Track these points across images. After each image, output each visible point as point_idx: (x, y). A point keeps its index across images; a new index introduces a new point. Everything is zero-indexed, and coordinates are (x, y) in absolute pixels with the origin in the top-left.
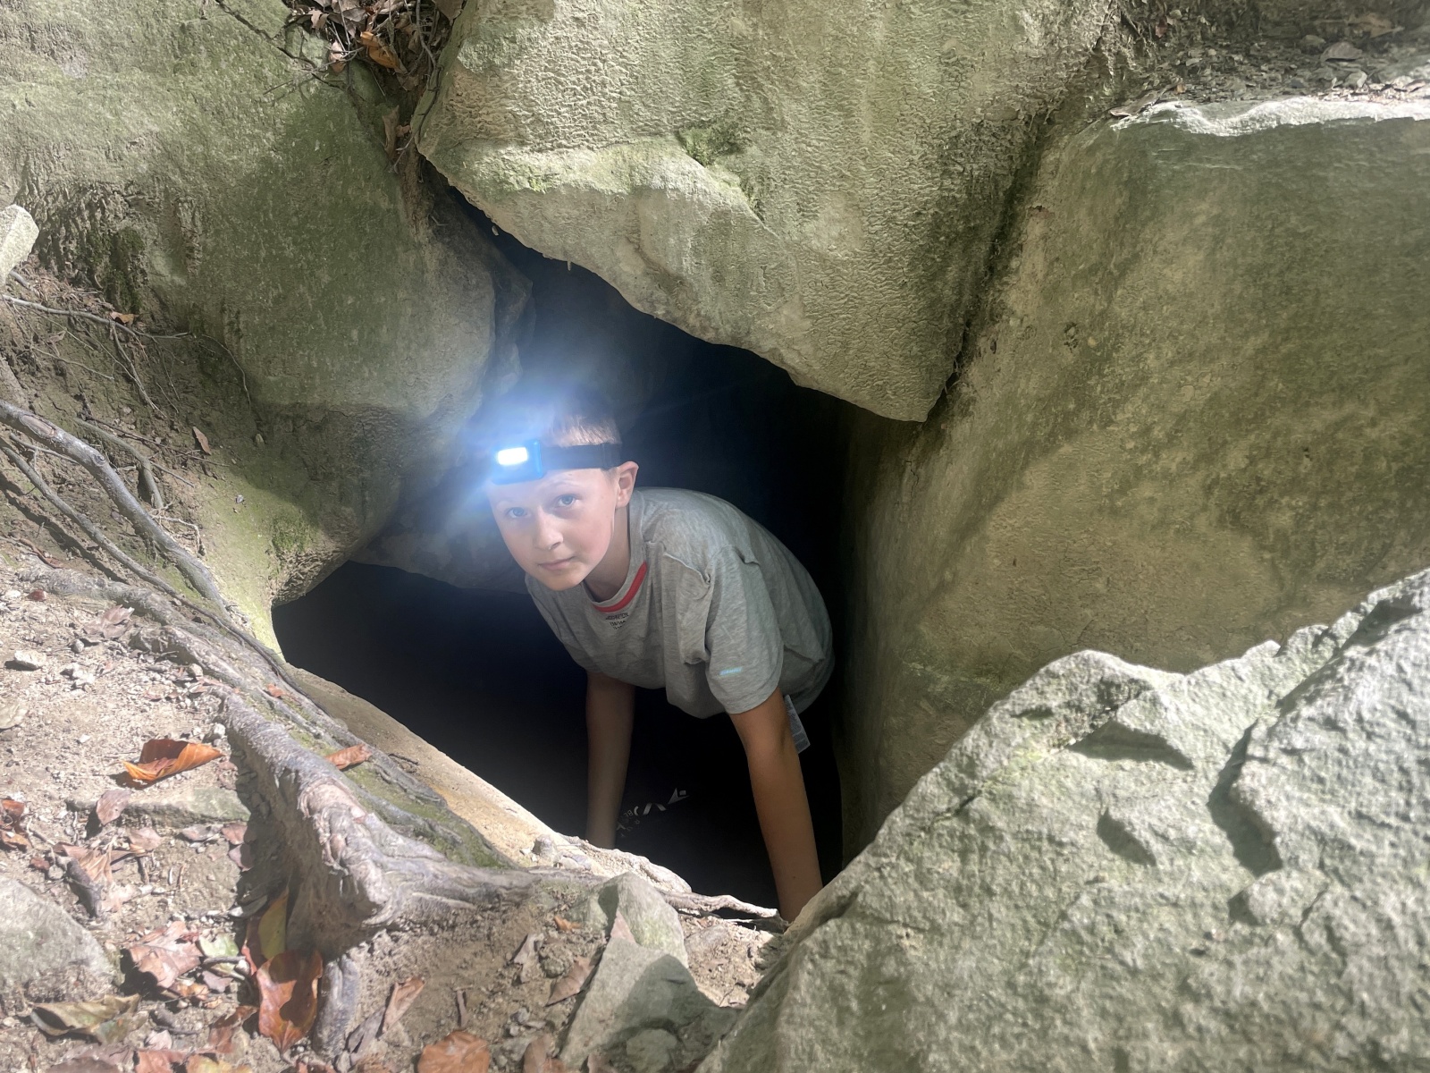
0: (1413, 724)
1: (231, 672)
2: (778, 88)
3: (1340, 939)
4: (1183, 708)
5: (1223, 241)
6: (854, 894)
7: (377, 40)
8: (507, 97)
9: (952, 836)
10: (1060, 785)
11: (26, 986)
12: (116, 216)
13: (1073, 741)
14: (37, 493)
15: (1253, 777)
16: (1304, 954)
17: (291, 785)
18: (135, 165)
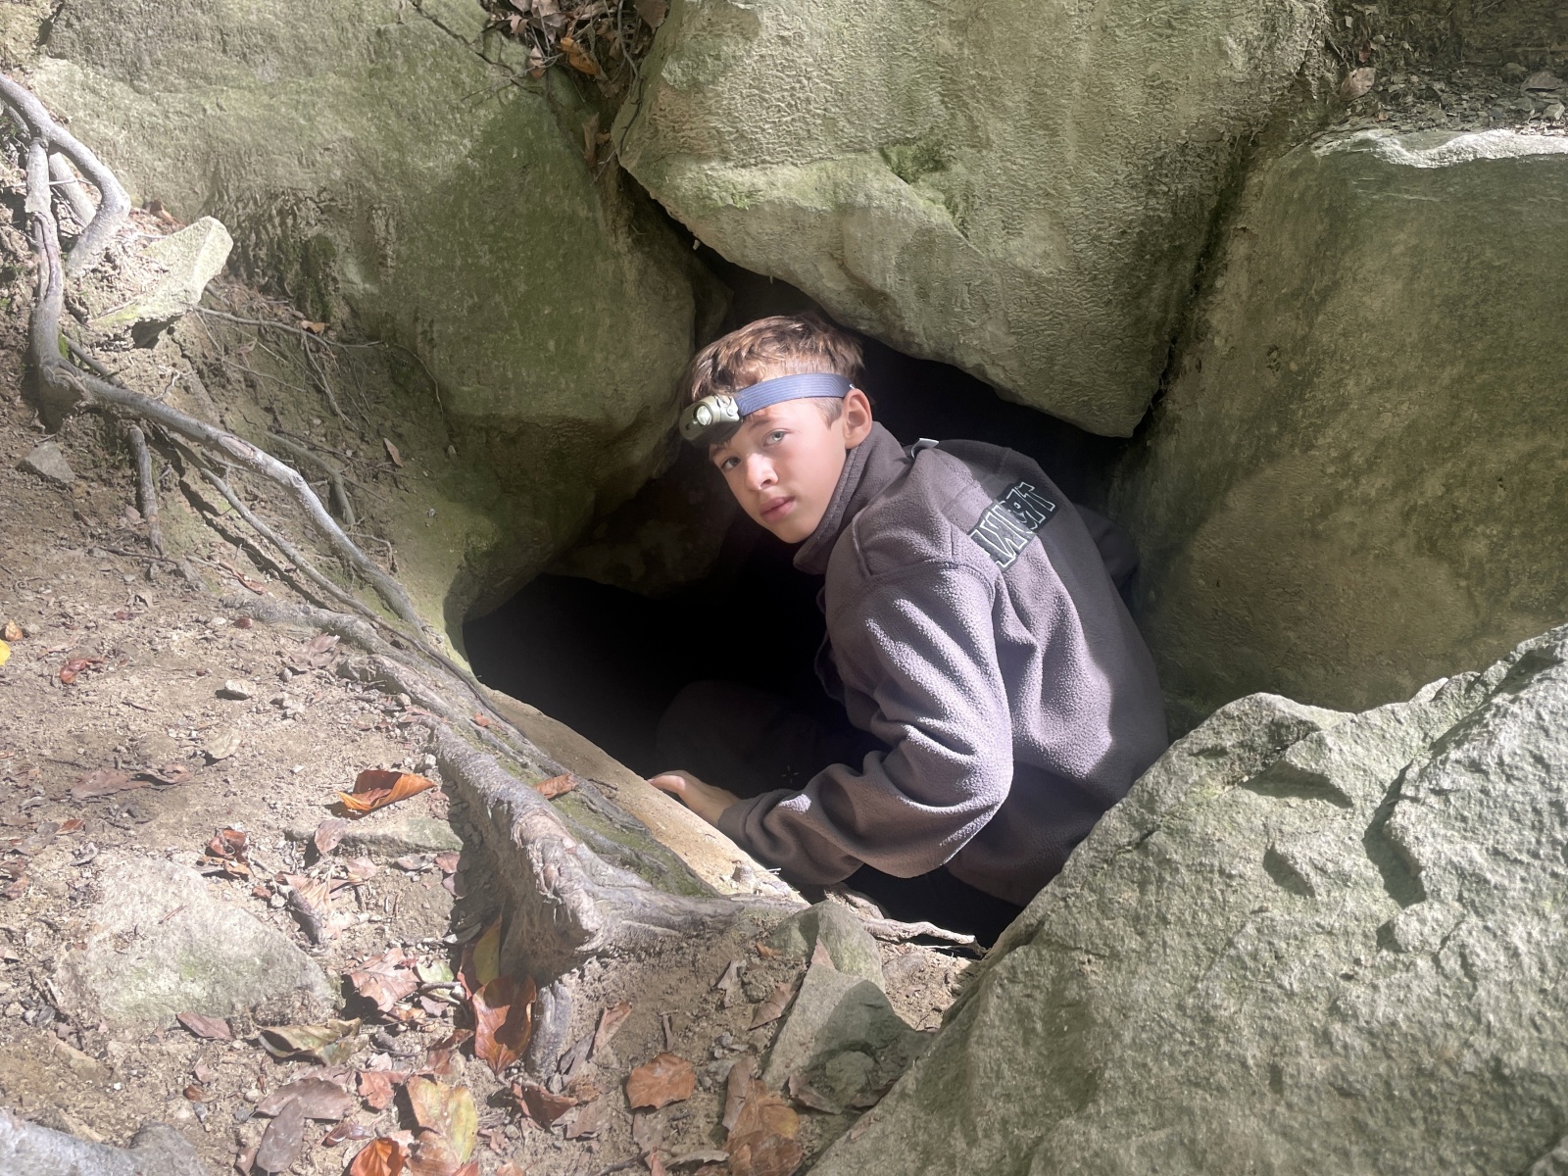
0: (1547, 768)
1: (439, 701)
2: (984, 106)
3: (1473, 965)
4: (1345, 748)
5: (1420, 271)
6: (1041, 923)
7: (578, 47)
8: (710, 113)
9: (1132, 868)
10: (1232, 820)
11: (254, 1010)
12: (308, 223)
13: (1246, 779)
14: (234, 514)
15: (1405, 815)
16: (1441, 978)
17: (505, 815)
18: (329, 172)
